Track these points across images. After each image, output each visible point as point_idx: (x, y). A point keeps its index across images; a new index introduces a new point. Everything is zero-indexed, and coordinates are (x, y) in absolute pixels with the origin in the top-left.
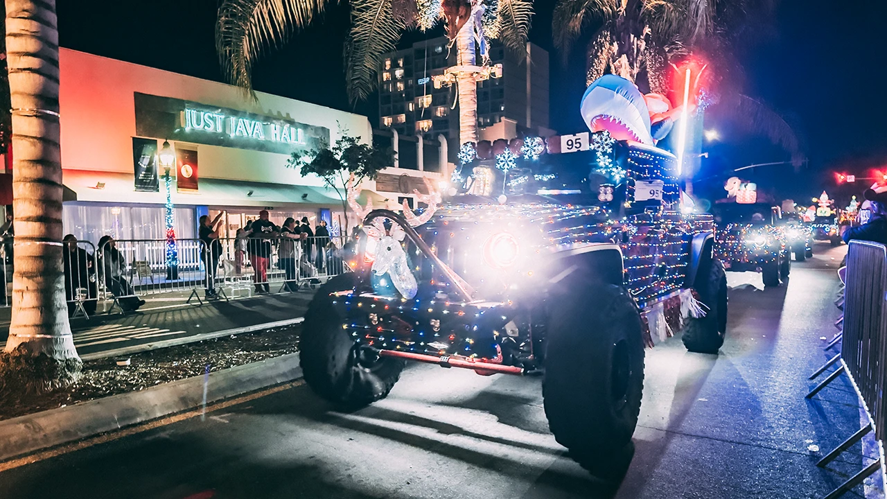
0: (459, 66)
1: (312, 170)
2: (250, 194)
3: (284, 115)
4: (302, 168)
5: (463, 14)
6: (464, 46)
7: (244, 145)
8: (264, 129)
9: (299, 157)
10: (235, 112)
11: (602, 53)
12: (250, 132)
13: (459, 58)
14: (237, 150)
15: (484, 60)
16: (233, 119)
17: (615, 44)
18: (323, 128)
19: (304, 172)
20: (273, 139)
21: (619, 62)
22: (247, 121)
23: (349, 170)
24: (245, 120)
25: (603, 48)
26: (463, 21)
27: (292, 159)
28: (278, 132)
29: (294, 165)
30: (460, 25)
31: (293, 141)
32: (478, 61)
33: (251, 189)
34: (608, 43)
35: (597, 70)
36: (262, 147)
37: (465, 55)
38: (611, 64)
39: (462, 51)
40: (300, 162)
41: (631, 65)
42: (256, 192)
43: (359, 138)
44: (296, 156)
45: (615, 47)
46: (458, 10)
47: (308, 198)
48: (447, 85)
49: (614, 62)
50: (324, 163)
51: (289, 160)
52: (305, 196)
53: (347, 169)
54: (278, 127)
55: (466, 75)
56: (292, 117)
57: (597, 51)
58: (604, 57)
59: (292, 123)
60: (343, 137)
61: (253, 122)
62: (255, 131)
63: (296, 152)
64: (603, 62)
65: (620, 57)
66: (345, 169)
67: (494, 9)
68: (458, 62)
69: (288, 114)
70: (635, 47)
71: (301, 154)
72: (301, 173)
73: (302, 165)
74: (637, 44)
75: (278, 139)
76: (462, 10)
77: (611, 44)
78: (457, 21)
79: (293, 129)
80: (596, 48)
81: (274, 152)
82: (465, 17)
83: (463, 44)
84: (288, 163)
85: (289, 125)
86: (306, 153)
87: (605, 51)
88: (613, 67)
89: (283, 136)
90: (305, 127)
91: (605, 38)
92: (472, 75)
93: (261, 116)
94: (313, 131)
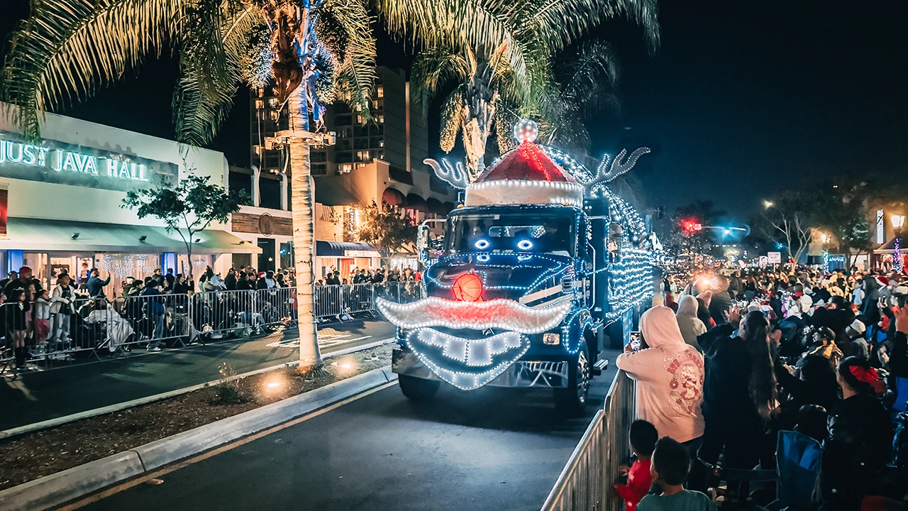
0: (290, 131)
1: (152, 212)
2: (75, 237)
3: (124, 149)
4: (140, 209)
5: (294, 78)
6: (296, 110)
7: (73, 180)
8: (99, 163)
9: (136, 197)
10: (64, 145)
11: (454, 115)
12: (81, 167)
13: (290, 121)
14: (64, 187)
15: (317, 125)
16: (59, 153)
17: (467, 107)
18: (171, 164)
19: (142, 213)
20: (109, 174)
21: (471, 125)
22: (78, 156)
23: (196, 212)
24: (75, 154)
25: (456, 111)
26: (294, 85)
27: (128, 199)
28: (115, 168)
29: (130, 205)
30: (290, 90)
31: (134, 178)
32: (311, 127)
33: (77, 230)
34: (460, 106)
35: (450, 131)
36: (93, 183)
37: (298, 120)
38: (463, 126)
39: (294, 115)
40: (138, 203)
41: (482, 128)
42: (83, 233)
43: (208, 178)
44: (133, 195)
45: (467, 111)
46: (289, 74)
47: (146, 240)
48: (278, 147)
49: (466, 124)
50: (166, 204)
51: (124, 200)
52: (144, 238)
53: (193, 211)
54: (116, 162)
55: (298, 139)
56: (134, 151)
57: (450, 113)
58: (456, 118)
59: (133, 158)
60: (190, 177)
61: (85, 157)
62: (87, 166)
63: (134, 191)
64: (456, 123)
65: (471, 120)
66: (189, 211)
67: (329, 75)
68: (290, 126)
69: (129, 149)
70: (485, 112)
71: (139, 194)
72: (138, 214)
73: (140, 206)
74: (487, 109)
75: (116, 175)
76: (294, 74)
77: (463, 107)
78: (288, 84)
79: (134, 165)
80: (449, 110)
81: (110, 189)
82: (297, 82)
83: (294, 108)
84: (123, 203)
85: (129, 160)
86: (145, 192)
87: (457, 113)
88: (465, 129)
89: (122, 171)
90: (149, 162)
91: (457, 101)
92: (305, 139)
93: (95, 149)
94: (159, 167)
